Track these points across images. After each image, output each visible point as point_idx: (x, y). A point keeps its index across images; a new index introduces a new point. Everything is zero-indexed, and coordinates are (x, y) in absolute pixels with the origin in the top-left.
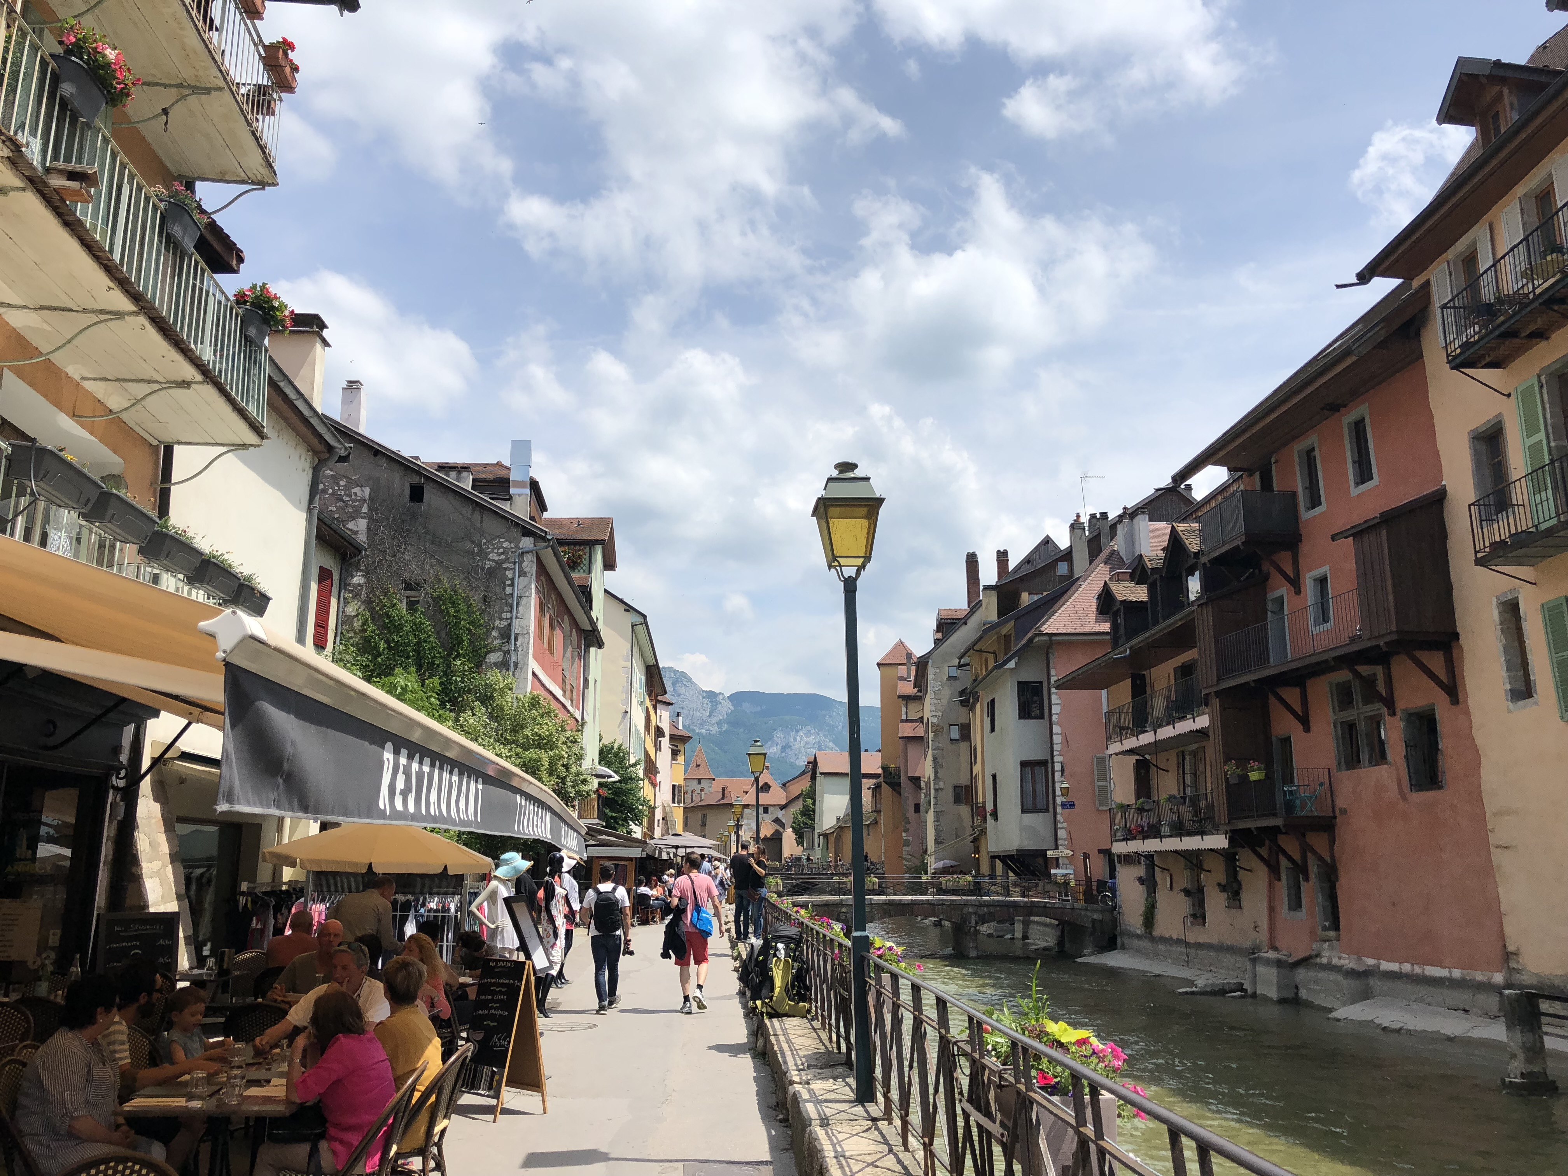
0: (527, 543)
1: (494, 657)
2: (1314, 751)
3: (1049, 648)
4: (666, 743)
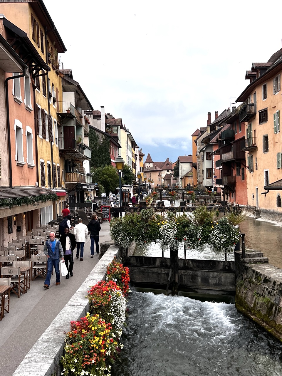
2: (235, 173)
3: (212, 145)
4: (138, 157)
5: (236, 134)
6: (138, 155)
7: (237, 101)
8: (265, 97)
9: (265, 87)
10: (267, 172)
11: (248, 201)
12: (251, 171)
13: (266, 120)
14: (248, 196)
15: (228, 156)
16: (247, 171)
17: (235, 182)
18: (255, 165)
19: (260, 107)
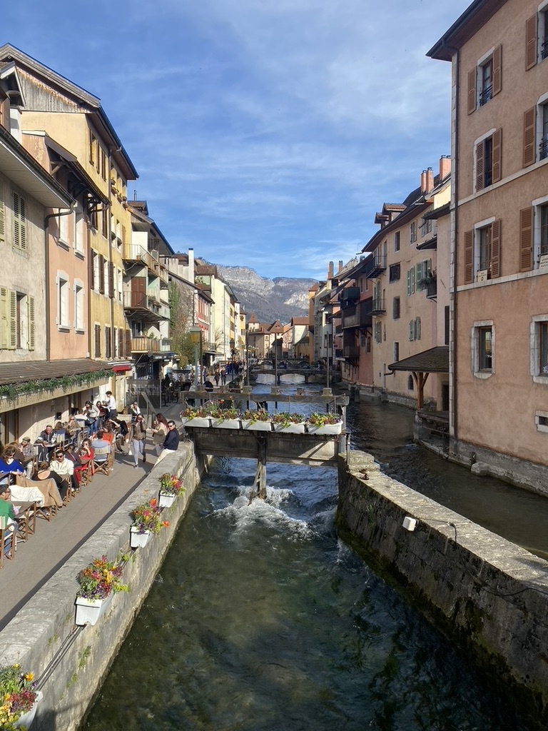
0: (196, 291)
2: (359, 342)
3: (333, 305)
5: (361, 293)
6: (239, 313)
7: (363, 251)
8: (398, 248)
9: (398, 235)
10: (397, 344)
11: (375, 380)
12: (379, 341)
13: (398, 278)
14: (374, 374)
15: (352, 321)
16: (374, 341)
17: (359, 355)
18: (383, 334)
19: (391, 260)
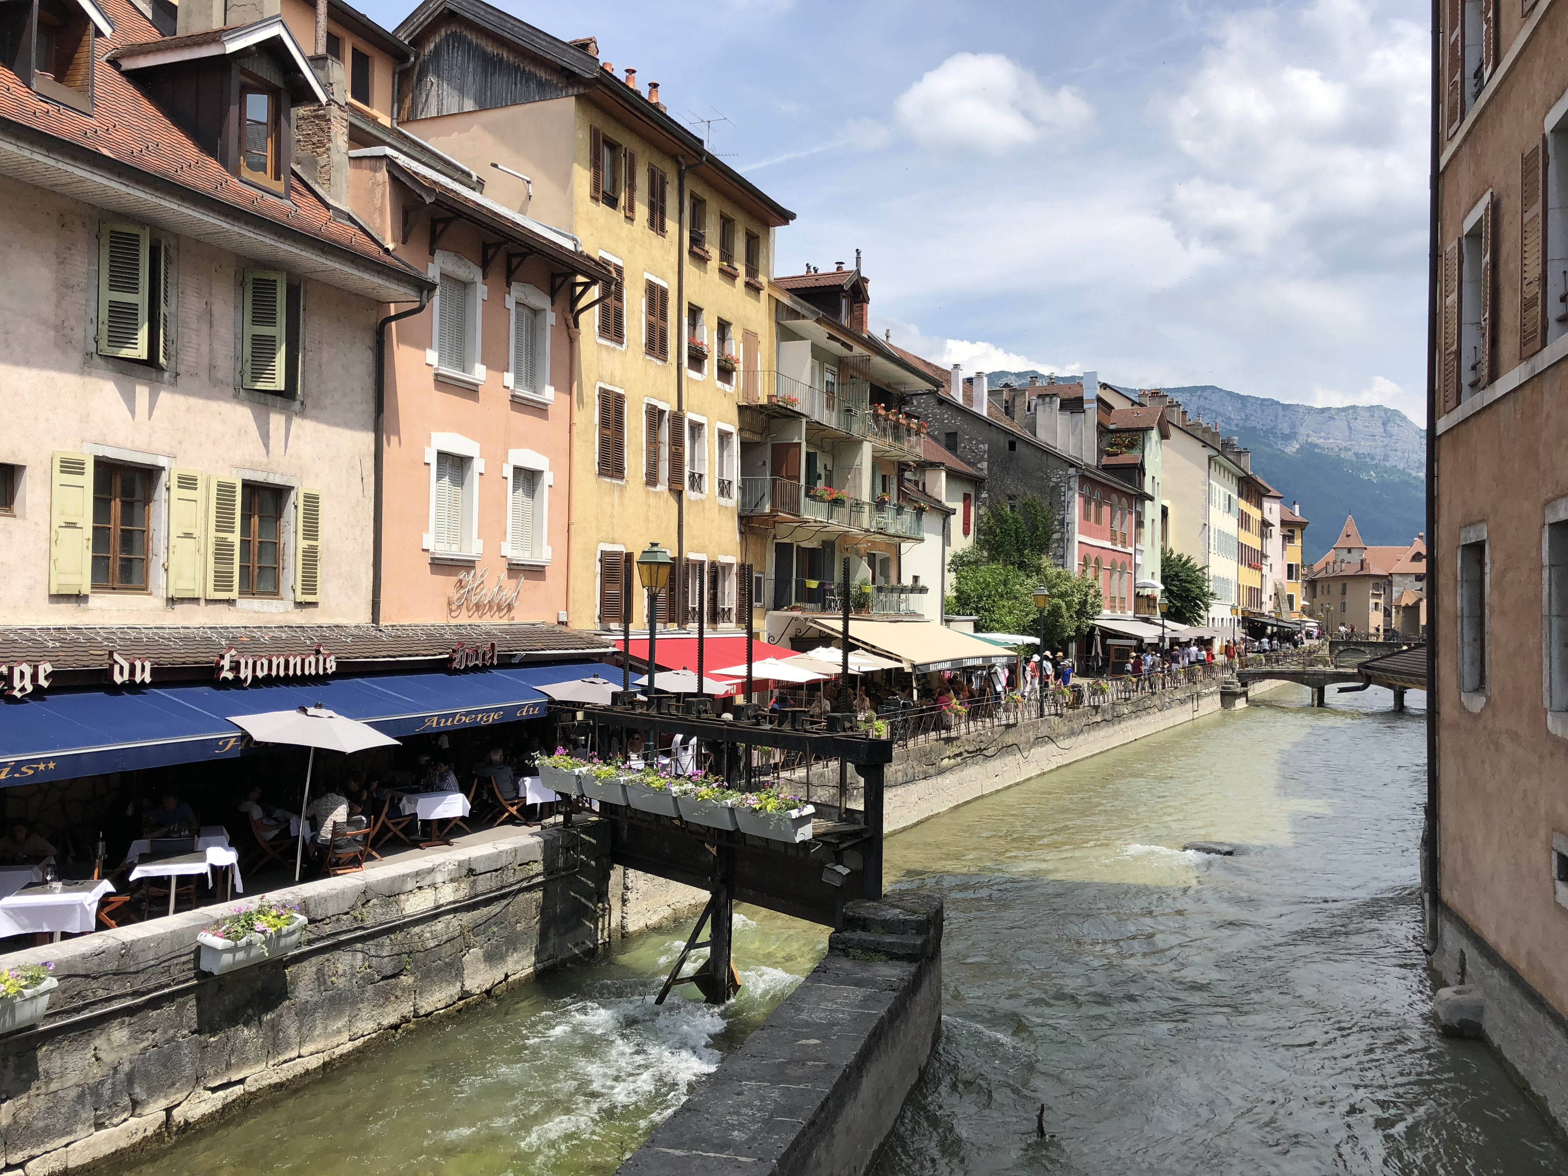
0: (1072, 471)
1: (1056, 536)
4: (1277, 531)
6: (1276, 522)
